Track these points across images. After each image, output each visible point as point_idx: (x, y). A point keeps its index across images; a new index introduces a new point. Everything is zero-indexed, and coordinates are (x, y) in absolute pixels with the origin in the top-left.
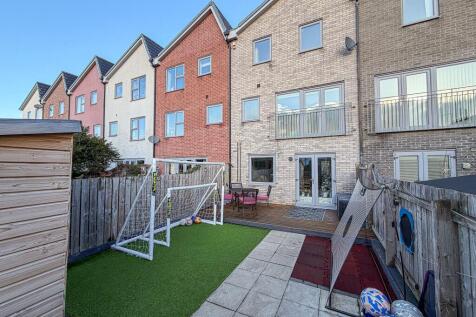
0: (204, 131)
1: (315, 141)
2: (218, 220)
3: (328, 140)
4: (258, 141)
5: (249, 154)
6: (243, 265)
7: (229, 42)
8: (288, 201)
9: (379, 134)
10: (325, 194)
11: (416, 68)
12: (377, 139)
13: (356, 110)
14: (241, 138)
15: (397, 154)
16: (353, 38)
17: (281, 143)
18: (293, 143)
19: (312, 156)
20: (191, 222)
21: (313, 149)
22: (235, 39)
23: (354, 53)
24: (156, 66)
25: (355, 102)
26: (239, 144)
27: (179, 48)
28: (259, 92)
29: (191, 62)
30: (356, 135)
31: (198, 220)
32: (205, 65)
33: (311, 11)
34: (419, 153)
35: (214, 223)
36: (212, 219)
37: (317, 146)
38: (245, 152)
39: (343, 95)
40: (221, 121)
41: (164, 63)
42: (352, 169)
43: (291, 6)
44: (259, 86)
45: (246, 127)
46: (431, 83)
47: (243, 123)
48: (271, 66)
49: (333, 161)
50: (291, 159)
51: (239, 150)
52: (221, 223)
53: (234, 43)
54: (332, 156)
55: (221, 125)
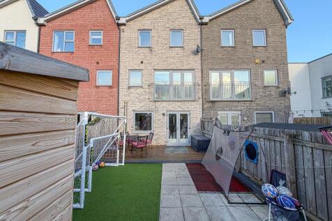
0: (94, 90)
1: (179, 104)
2: (120, 162)
3: (186, 103)
4: (141, 101)
5: (134, 111)
6: (163, 191)
7: (119, 25)
8: (162, 143)
9: (211, 101)
10: (184, 136)
11: (226, 69)
12: (211, 104)
13: (200, 87)
14: (127, 98)
15: (219, 112)
16: (200, 45)
17: (158, 104)
18: (165, 104)
19: (177, 113)
20: (97, 167)
21: (178, 109)
22: (124, 25)
23: (200, 54)
24: (40, 26)
25: (200, 83)
26: (126, 103)
27: (69, 17)
28: (142, 67)
29: (82, 31)
30: (201, 101)
31: (102, 164)
32: (96, 37)
33: (177, 23)
34: (228, 112)
35: (117, 164)
36: (115, 162)
37: (180, 107)
38: (130, 109)
39: (194, 77)
40: (110, 84)
41: (50, 24)
42: (198, 121)
43: (165, 15)
44: (142, 62)
45: (132, 90)
46: (232, 77)
47: (129, 88)
48: (151, 50)
49: (188, 117)
50: (164, 115)
51: (125, 107)
52: (123, 164)
53: (123, 27)
54: (188, 113)
55: (110, 87)
